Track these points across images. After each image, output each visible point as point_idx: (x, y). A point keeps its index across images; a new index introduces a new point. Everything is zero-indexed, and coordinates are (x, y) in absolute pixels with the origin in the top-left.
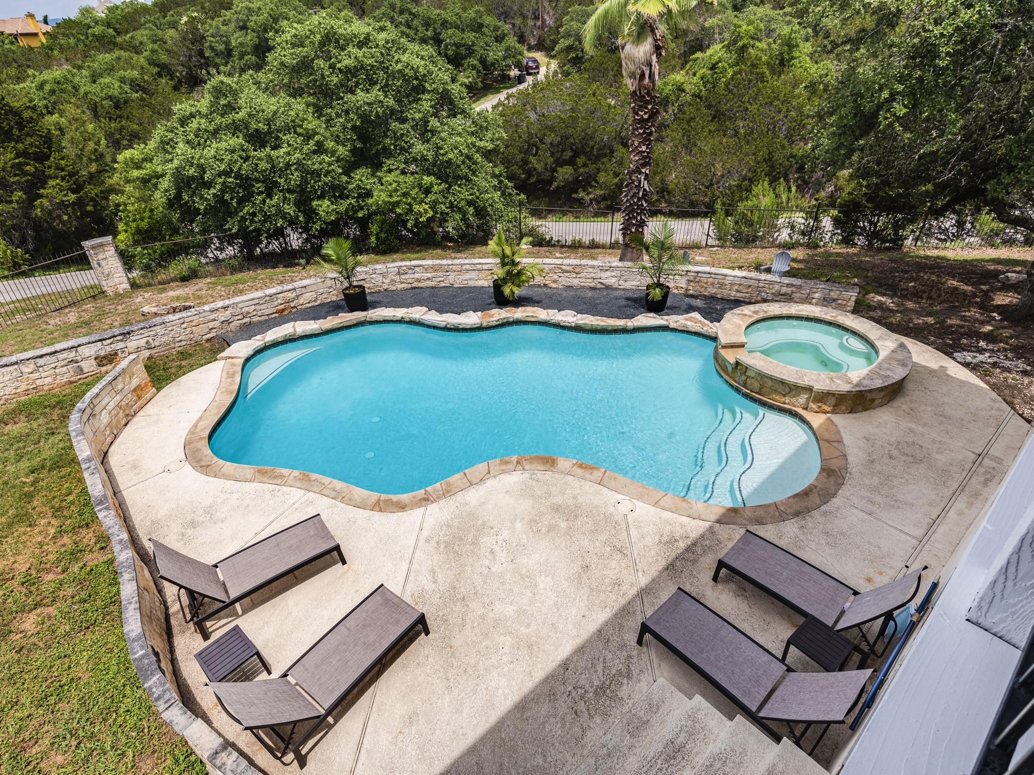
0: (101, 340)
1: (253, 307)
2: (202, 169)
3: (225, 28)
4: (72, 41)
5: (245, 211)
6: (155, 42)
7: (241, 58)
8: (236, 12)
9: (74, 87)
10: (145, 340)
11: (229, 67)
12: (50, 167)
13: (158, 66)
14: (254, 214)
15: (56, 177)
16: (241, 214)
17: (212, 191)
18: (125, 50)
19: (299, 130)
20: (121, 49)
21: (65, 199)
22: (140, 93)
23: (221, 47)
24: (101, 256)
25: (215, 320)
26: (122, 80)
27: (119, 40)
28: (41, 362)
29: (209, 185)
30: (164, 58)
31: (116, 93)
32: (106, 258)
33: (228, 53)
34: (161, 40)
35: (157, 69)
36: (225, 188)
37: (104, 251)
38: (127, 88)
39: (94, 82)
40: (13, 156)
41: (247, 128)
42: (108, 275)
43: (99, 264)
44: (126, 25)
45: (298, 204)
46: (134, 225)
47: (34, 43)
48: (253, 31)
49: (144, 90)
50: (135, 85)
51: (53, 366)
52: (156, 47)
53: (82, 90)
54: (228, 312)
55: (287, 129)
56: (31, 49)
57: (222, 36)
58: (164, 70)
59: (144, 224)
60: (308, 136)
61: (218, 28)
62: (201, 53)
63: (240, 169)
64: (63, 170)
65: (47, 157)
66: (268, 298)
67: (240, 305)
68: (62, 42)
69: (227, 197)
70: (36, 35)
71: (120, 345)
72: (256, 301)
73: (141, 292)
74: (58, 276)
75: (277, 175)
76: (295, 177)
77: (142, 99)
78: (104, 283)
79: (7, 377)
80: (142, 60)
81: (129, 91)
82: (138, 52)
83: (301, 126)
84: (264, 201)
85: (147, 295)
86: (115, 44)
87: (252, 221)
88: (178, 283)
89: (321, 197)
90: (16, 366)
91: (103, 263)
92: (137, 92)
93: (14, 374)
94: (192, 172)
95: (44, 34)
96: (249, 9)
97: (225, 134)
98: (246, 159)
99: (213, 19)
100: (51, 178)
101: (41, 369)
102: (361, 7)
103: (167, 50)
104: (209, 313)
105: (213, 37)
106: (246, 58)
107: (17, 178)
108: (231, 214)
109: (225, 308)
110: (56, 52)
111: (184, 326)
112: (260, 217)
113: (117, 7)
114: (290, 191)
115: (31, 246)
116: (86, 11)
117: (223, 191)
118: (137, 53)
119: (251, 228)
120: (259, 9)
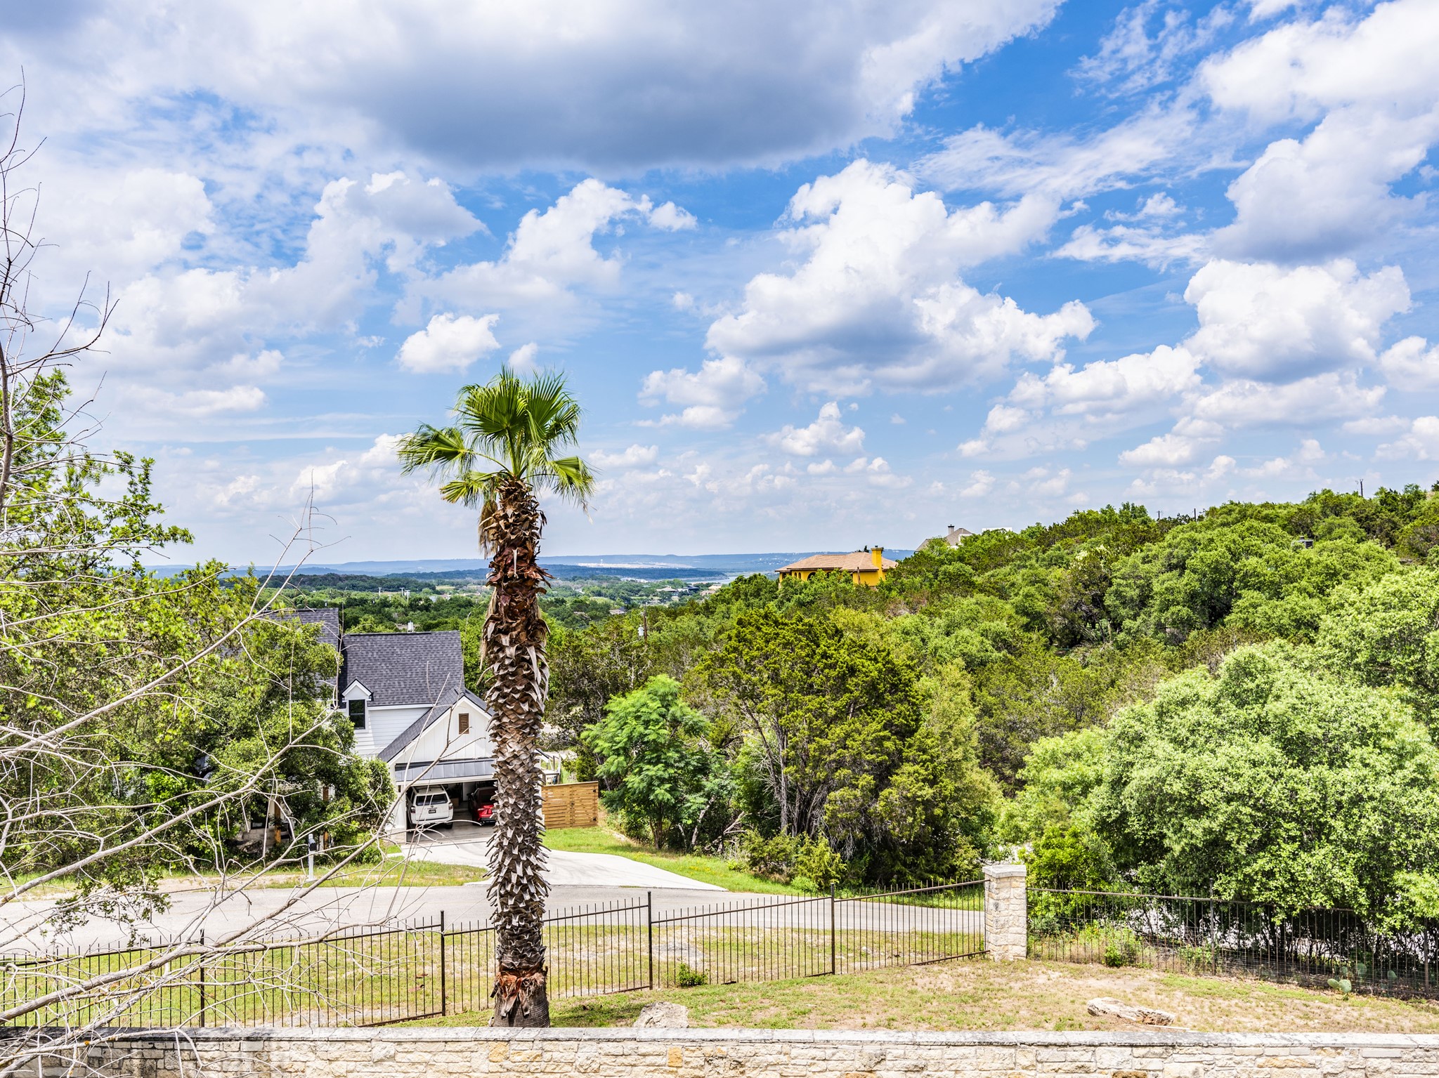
0: (1132, 1046)
1: (1388, 1063)
2: (1196, 784)
3: (1146, 566)
4: (918, 579)
5: (1256, 867)
6: (1033, 583)
7: (1165, 607)
8: (1170, 546)
9: (923, 640)
10: (1192, 1067)
11: (1139, 620)
12: (910, 746)
13: (1027, 614)
14: (1270, 875)
15: (915, 762)
16: (1248, 870)
17: (1206, 823)
18: (988, 593)
19: (1385, 742)
20: (981, 591)
21: (919, 793)
22: (1005, 652)
23: (1133, 593)
24: (1003, 894)
25: (1313, 1066)
26: (984, 634)
27: (978, 580)
28: (1045, 1054)
29: (1198, 811)
30: (1041, 605)
31: (974, 650)
32: (1008, 899)
33: (1143, 601)
34: (1042, 581)
35: (1025, 620)
36: (1234, 821)
37: (1011, 887)
38: (988, 644)
39: (948, 634)
40: (879, 727)
41: (1284, 730)
42: (1003, 926)
43: (997, 906)
44: (987, 561)
45: (1361, 871)
46: (1048, 853)
47: (873, 581)
48: (1194, 571)
49: (1008, 646)
50: (1001, 642)
51: (1056, 1066)
52: (1032, 590)
53: (931, 645)
54: (1340, 1059)
55: (1364, 737)
56: (867, 587)
57: (1139, 577)
58: (1034, 620)
59: (1064, 856)
60: (1402, 756)
61: (1135, 567)
62: (1098, 601)
63: (1266, 794)
64: (924, 752)
65: (912, 732)
66: (1420, 1053)
67: (1366, 1052)
68: (905, 581)
69: (1231, 836)
70: (874, 571)
71: (1155, 1064)
72: (1397, 1053)
73: (1038, 966)
74: (870, 904)
75: (1328, 813)
76: (1372, 823)
77: (1006, 661)
78: (991, 938)
79: (997, 1065)
80: (1008, 606)
81: (990, 648)
82: (1003, 595)
83: (1390, 736)
84: (1294, 856)
85: (1055, 975)
86: (972, 584)
87: (1265, 887)
88: (1101, 967)
89: (1418, 866)
90: (1012, 1050)
91: (1002, 905)
92: (999, 650)
93: (1007, 1061)
94: (1177, 787)
95: (885, 571)
96: (1193, 541)
97: (1240, 735)
98: (1276, 778)
99: (1128, 555)
100: (908, 761)
101: (1039, 1066)
102: (1387, 535)
103: (1046, 595)
104: (1307, 1050)
105: (1124, 578)
106: (1173, 609)
107: (874, 756)
108: (1226, 869)
109: (1338, 1048)
110: (894, 593)
111: (1260, 1061)
112: (1280, 881)
113: (976, 538)
114: (1350, 846)
115: (849, 853)
116: (936, 543)
117: (1226, 827)
118: (1001, 597)
119: (1261, 898)
120: (1211, 540)
